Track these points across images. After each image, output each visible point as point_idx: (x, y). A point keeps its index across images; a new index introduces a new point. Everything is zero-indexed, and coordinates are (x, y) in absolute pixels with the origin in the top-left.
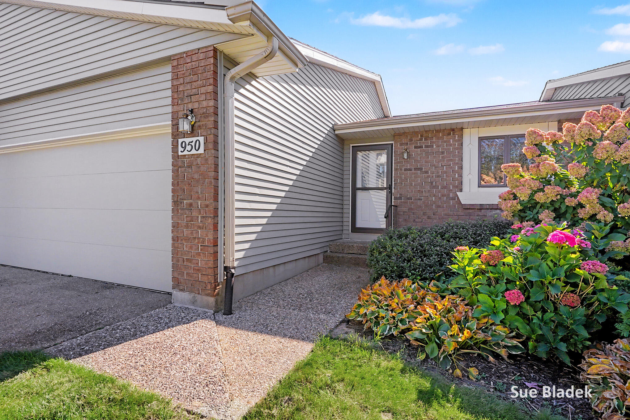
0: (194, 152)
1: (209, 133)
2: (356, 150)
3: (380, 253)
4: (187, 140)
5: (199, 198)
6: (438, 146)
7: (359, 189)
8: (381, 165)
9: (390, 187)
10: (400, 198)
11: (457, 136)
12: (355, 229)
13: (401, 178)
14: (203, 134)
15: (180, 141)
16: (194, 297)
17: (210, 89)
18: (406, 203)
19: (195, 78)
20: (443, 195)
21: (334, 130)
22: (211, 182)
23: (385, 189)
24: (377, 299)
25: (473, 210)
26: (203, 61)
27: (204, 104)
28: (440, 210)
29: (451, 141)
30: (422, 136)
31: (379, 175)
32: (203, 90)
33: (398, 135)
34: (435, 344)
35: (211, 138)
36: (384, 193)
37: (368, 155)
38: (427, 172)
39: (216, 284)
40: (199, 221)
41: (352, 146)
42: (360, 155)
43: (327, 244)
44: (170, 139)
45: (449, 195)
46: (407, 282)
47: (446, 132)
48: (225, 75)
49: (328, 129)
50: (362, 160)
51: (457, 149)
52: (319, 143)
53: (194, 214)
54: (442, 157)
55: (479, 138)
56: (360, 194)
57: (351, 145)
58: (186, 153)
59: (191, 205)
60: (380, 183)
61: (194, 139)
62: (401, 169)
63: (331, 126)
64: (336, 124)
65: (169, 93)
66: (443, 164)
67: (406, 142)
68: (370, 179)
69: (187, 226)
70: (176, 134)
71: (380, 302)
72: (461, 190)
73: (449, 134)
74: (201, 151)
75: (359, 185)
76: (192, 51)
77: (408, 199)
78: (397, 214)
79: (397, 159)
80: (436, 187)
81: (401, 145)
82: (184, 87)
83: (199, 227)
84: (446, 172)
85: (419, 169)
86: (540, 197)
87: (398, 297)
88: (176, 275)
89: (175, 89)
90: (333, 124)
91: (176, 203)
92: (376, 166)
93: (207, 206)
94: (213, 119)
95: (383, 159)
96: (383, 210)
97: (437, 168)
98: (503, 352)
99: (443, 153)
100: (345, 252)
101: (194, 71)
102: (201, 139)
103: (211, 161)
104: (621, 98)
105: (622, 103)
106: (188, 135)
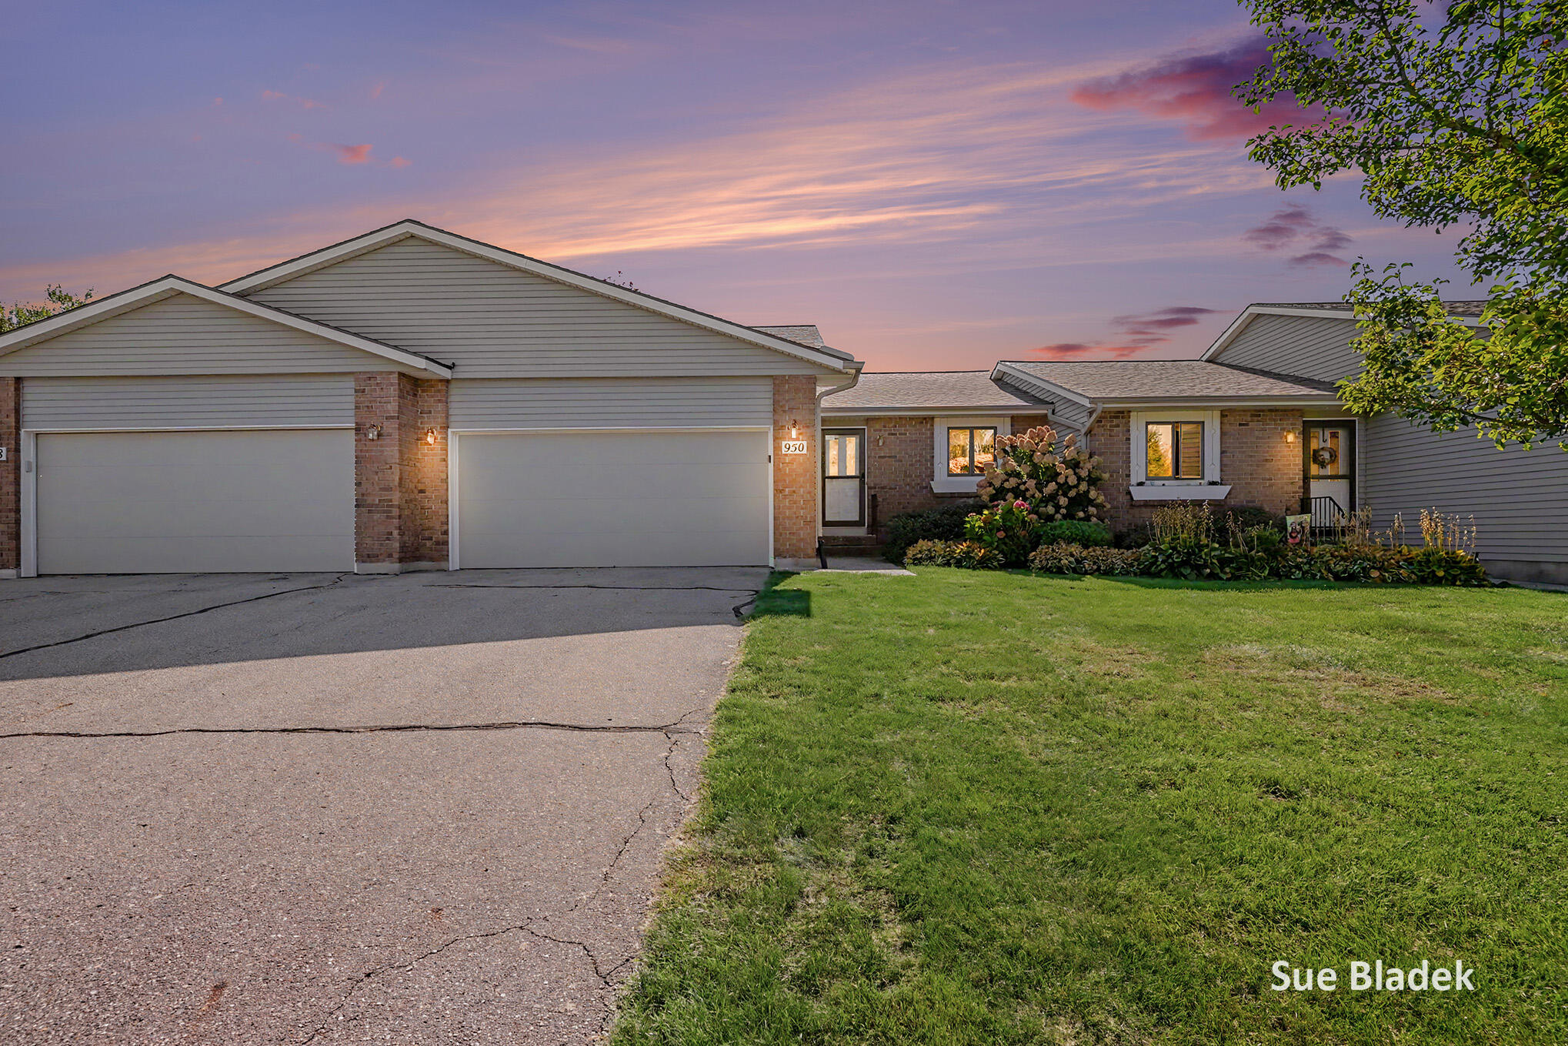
0: (797, 452)
1: (811, 438)
2: (825, 433)
4: (791, 443)
6: (911, 434)
7: (830, 477)
9: (863, 476)
10: (875, 488)
11: (928, 426)
13: (872, 466)
14: (805, 439)
15: (783, 443)
16: (797, 561)
17: (812, 406)
18: (881, 492)
19: (797, 396)
20: (915, 484)
23: (856, 477)
25: (944, 499)
26: (805, 385)
27: (807, 417)
28: (914, 499)
29: (924, 429)
30: (896, 422)
32: (805, 406)
33: (870, 420)
35: (813, 443)
36: (856, 481)
38: (901, 461)
39: (815, 549)
40: (801, 504)
42: (828, 439)
45: (922, 484)
47: (919, 420)
51: (929, 438)
53: (796, 498)
54: (914, 446)
55: (948, 428)
56: (828, 482)
58: (789, 452)
59: (794, 491)
61: (798, 443)
62: (875, 457)
65: (768, 402)
66: (916, 453)
67: (881, 427)
69: (790, 508)
70: (779, 437)
72: (932, 479)
73: (923, 422)
74: (805, 451)
76: (796, 375)
77: (882, 488)
78: (876, 505)
79: (869, 447)
80: (910, 476)
81: (874, 432)
82: (786, 401)
83: (802, 508)
84: (919, 461)
85: (892, 457)
86: (1007, 485)
89: (776, 402)
91: (779, 491)
93: (809, 492)
94: (814, 429)
97: (911, 457)
99: (917, 441)
101: (796, 390)
102: (805, 443)
104: (1052, 406)
105: (1053, 410)
106: (794, 440)
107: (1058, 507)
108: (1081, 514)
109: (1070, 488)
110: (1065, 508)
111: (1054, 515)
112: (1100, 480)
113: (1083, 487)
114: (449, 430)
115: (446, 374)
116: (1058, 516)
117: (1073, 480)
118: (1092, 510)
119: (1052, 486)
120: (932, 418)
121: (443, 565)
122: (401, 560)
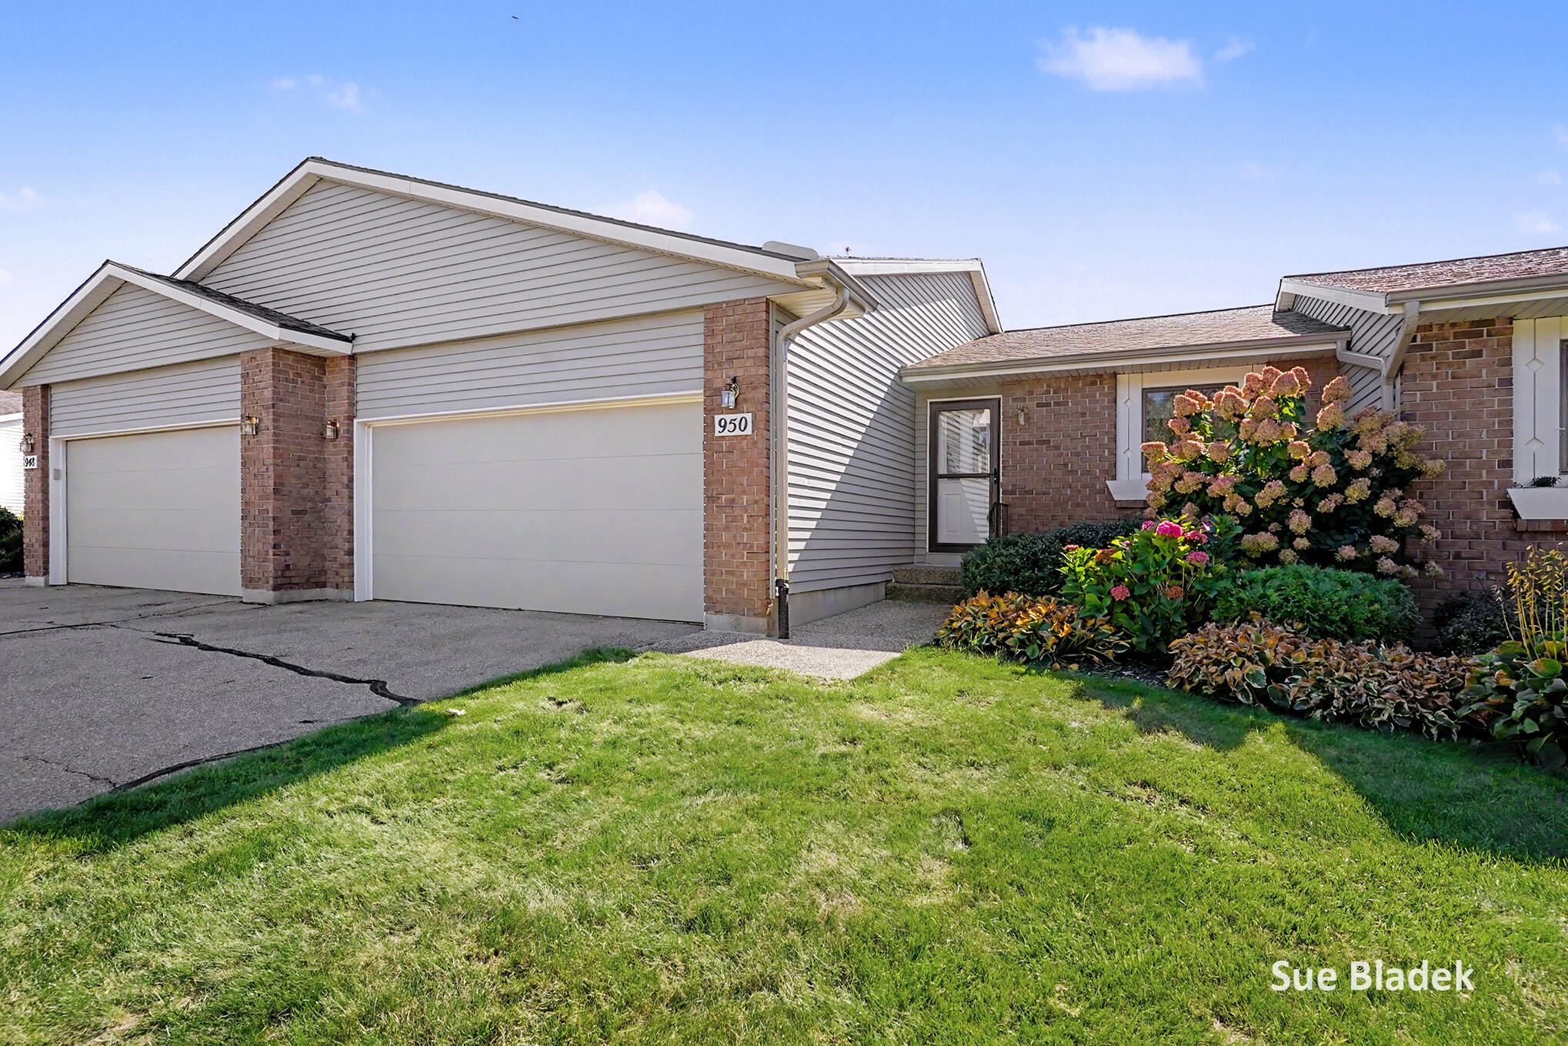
0: (737, 432)
1: (760, 408)
2: (937, 409)
3: (978, 566)
4: (728, 417)
5: (744, 492)
6: (1075, 403)
7: (943, 476)
8: (983, 429)
9: (996, 473)
10: (1013, 492)
11: (1106, 387)
12: (936, 547)
13: (1013, 456)
14: (751, 410)
15: (717, 418)
16: (737, 619)
17: (761, 352)
18: (1024, 499)
19: (739, 336)
20: (1085, 486)
21: (901, 378)
22: (761, 471)
23: (989, 475)
24: (973, 611)
25: (1133, 511)
26: (751, 316)
27: (753, 371)
28: (1079, 511)
29: (1098, 394)
30: (1048, 386)
31: (978, 448)
32: (751, 352)
33: (1007, 384)
34: (1035, 646)
35: (761, 415)
36: (987, 482)
37: (957, 419)
38: (1057, 448)
39: (768, 600)
40: (745, 521)
41: (931, 403)
42: (944, 418)
43: (891, 569)
44: (701, 414)
45: (1094, 485)
46: (1010, 595)
47: (1089, 379)
48: (777, 332)
49: (892, 377)
50: (948, 423)
51: (1108, 408)
52: (878, 402)
53: (737, 512)
54: (1083, 422)
55: (1143, 389)
56: (943, 484)
57: (929, 401)
58: (726, 433)
59: (733, 500)
60: (980, 465)
61: (739, 416)
62: (1015, 443)
63: (896, 371)
64: (904, 367)
65: (700, 351)
66: (1083, 434)
67: (1022, 396)
68: (962, 458)
69: (727, 528)
70: (711, 408)
71: (977, 613)
72: (1114, 478)
73: (1094, 383)
74: (749, 431)
75: (942, 469)
76: (736, 301)
77: (1027, 492)
78: (1008, 520)
79: (1007, 426)
80: (1073, 472)
81: (1015, 400)
82: (723, 346)
83: (745, 530)
84: (1089, 447)
85: (1043, 442)
87: (999, 606)
88: (710, 593)
89: (709, 349)
90: (900, 366)
91: (710, 499)
92: (972, 432)
93: (756, 502)
94: (765, 391)
95: (984, 419)
96: (982, 510)
97: (1074, 441)
98: (1110, 654)
99: (1084, 414)
100: (921, 581)
101: (738, 327)
102: (749, 416)
103: (762, 445)
104: (1346, 335)
105: (1349, 343)
106: (729, 411)
107: (1286, 537)
108: (1348, 552)
109: (1323, 493)
110: (1308, 534)
111: (1277, 551)
112: (1420, 473)
113: (1357, 491)
114: (355, 421)
115: (345, 348)
116: (1287, 555)
117: (1325, 476)
118: (1380, 542)
119: (1276, 489)
120: (1114, 375)
121: (345, 594)
122: (276, 588)
